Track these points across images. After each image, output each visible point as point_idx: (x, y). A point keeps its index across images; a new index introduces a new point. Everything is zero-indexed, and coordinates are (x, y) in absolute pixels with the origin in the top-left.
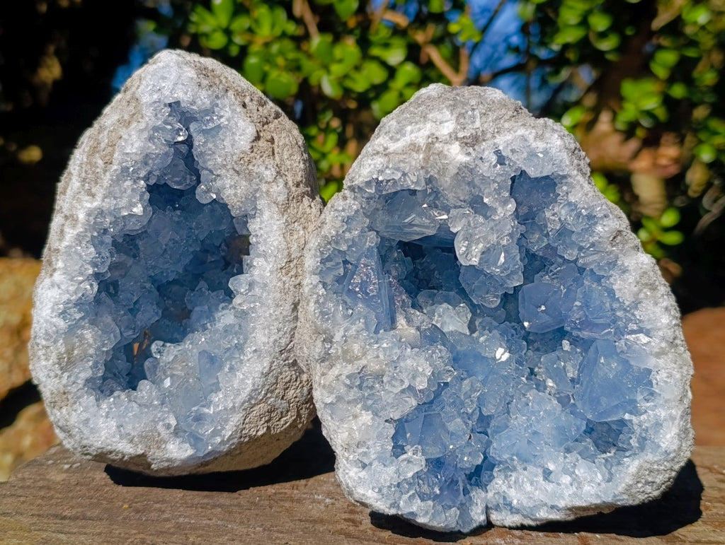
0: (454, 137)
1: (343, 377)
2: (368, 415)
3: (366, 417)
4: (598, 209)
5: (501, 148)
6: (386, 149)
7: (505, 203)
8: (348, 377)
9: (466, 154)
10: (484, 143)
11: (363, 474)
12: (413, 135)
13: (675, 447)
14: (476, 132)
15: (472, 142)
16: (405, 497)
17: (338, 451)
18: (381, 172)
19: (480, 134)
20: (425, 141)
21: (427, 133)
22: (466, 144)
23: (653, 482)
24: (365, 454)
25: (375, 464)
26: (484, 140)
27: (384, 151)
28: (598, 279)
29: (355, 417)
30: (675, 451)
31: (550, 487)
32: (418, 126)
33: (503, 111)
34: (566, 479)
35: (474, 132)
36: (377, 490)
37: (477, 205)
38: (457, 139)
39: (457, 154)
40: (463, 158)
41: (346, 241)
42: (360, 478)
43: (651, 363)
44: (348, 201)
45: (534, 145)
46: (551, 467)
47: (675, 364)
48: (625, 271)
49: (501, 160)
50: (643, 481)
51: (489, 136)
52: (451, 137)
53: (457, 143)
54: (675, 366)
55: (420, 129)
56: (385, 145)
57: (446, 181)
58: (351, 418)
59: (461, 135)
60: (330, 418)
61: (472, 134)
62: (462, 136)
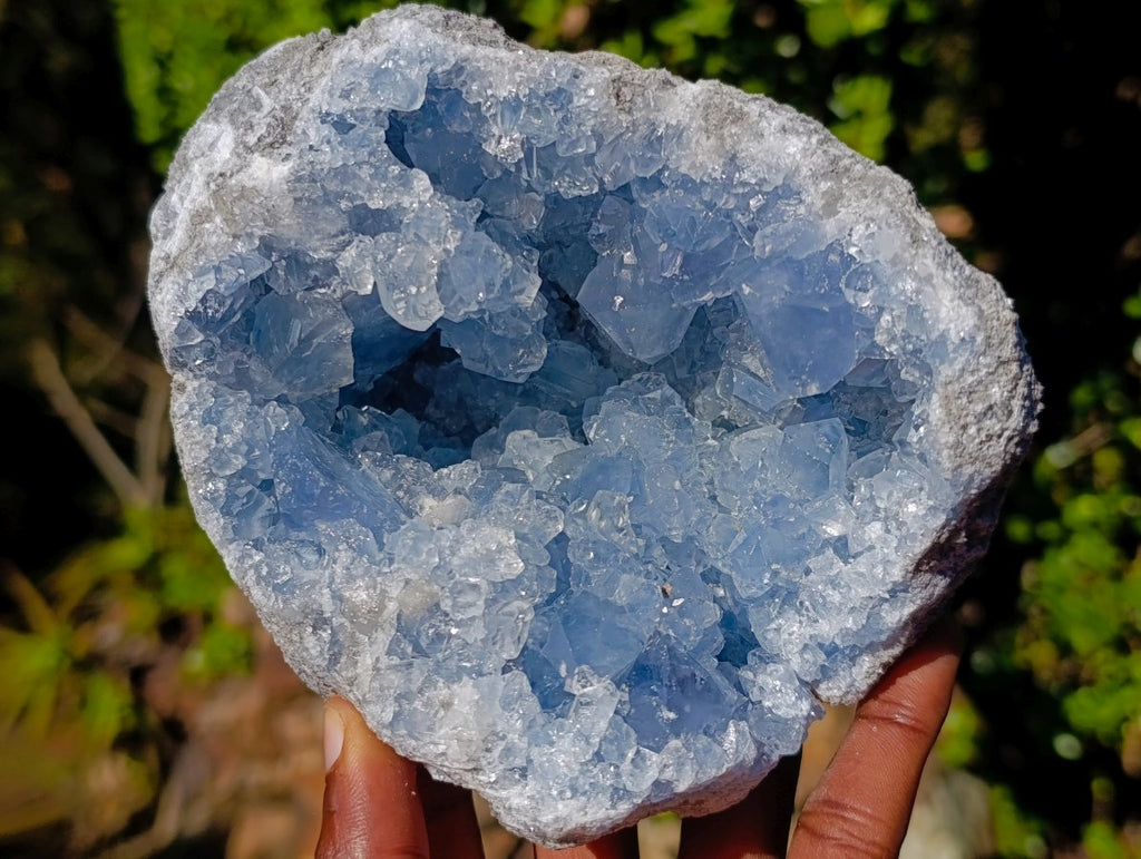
0: (244, 150)
1: (385, 661)
2: (465, 685)
3: (465, 693)
4: (554, 74)
5: (325, 108)
6: (167, 257)
7: (405, 183)
8: (389, 653)
9: (283, 160)
10: (297, 123)
11: (532, 786)
12: (187, 204)
13: (971, 321)
14: (274, 117)
15: (278, 138)
16: (626, 766)
17: (469, 782)
18: (181, 299)
19: (279, 114)
20: (206, 194)
21: (201, 180)
22: (271, 145)
23: (991, 407)
24: (508, 751)
25: (535, 752)
26: (295, 118)
27: (167, 263)
28: (655, 183)
29: (447, 705)
30: (977, 327)
31: (861, 565)
32: (183, 183)
33: (298, 56)
34: (875, 529)
35: (269, 120)
36: (569, 794)
37: (367, 222)
38: (250, 150)
39: (269, 172)
40: (282, 170)
41: (234, 450)
42: (531, 798)
43: (830, 227)
44: (189, 388)
45: (368, 59)
47: (866, 197)
48: (678, 133)
49: (342, 126)
50: (971, 419)
51: (297, 105)
52: (239, 156)
53: (256, 155)
54: (869, 200)
55: (189, 186)
56: (163, 255)
57: (289, 227)
58: (442, 713)
59: (252, 139)
60: (414, 743)
61: (269, 125)
62: (255, 139)
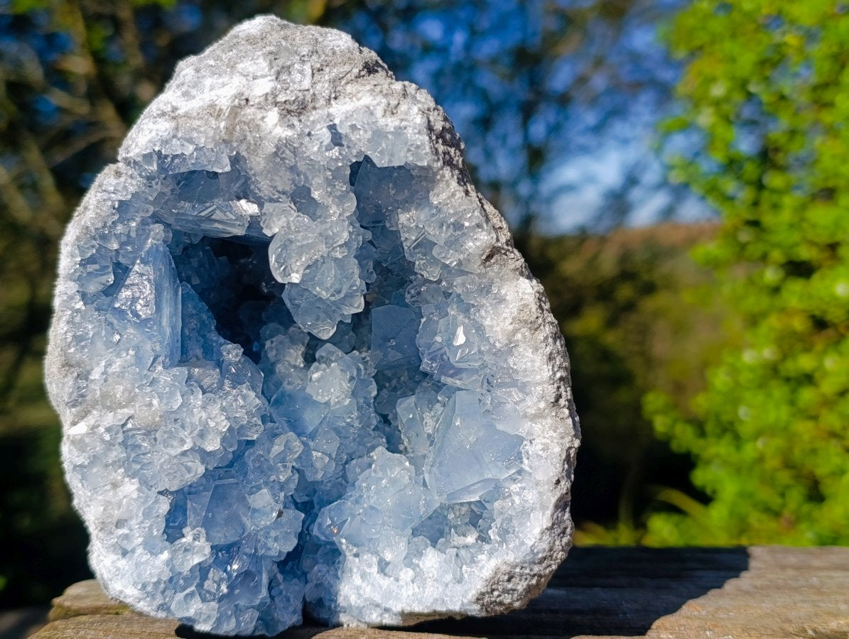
0: (271, 99)
1: (102, 430)
2: (133, 484)
3: (130, 488)
4: (469, 216)
5: (337, 121)
6: (175, 109)
7: (342, 199)
8: (108, 430)
9: (288, 126)
10: (314, 112)
11: (122, 563)
12: (213, 93)
13: (545, 545)
14: (304, 95)
15: (296, 109)
16: (180, 596)
17: (92, 529)
18: (165, 142)
19: (308, 98)
20: (228, 103)
21: (234, 92)
22: (289, 112)
23: (514, 590)
24: (126, 537)
25: (140, 551)
26: (314, 108)
27: (173, 111)
28: (466, 309)
29: (115, 486)
30: (544, 550)
32: (221, 81)
33: (347, 68)
34: (407, 574)
35: (300, 94)
36: (139, 587)
37: (301, 199)
38: (276, 104)
39: (273, 125)
40: (282, 132)
41: (117, 236)
42: (118, 569)
43: (524, 428)
44: (122, 179)
45: (382, 122)
46: (388, 556)
47: (555, 432)
48: (501, 300)
49: (337, 139)
50: (500, 588)
51: (322, 102)
52: (266, 99)
53: (276, 109)
54: (554, 435)
55: (224, 85)
56: (174, 104)
57: (257, 163)
58: (108, 487)
59: (281, 98)
60: (80, 485)
61: (297, 98)
62: (284, 99)
